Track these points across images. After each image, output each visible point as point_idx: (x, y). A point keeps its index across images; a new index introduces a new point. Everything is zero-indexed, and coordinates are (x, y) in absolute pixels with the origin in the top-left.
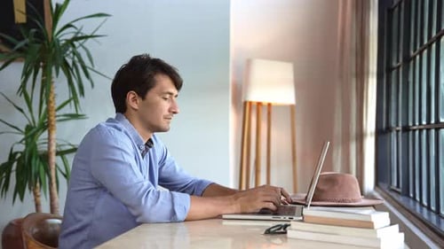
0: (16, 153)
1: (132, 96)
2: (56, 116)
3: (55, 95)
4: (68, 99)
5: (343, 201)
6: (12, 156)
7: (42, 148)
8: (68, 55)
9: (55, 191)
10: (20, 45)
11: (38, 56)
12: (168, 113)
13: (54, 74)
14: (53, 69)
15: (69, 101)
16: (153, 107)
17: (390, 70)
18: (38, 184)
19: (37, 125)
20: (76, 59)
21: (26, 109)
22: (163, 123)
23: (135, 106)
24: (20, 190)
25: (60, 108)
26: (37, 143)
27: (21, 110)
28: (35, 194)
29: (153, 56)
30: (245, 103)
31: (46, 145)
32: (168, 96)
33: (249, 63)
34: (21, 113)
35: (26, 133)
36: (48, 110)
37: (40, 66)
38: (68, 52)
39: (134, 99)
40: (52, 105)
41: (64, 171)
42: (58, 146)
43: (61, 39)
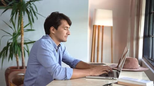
0: (10, 43)
1: (52, 29)
2: (24, 30)
3: (24, 22)
4: (28, 23)
5: (132, 69)
6: (8, 44)
7: (19, 41)
8: (28, 7)
9: (24, 57)
10: (10, 3)
11: (17, 8)
12: (66, 35)
13: (23, 14)
14: (23, 13)
15: (28, 24)
16: (61, 33)
17: (150, 13)
18: (18, 55)
19: (17, 33)
20: (31, 9)
21: (13, 27)
22: (64, 39)
23: (53, 32)
24: (11, 56)
25: (25, 27)
26: (17, 39)
27: (11, 27)
28: (17, 58)
29: (60, 12)
30: (94, 25)
31: (20, 40)
32: (66, 28)
33: (95, 10)
34: (11, 28)
35: (13, 36)
36: (21, 28)
37: (18, 11)
38: (28, 6)
39: (53, 30)
40: (22, 26)
41: (27, 50)
42: (25, 41)
43: (25, 1)
